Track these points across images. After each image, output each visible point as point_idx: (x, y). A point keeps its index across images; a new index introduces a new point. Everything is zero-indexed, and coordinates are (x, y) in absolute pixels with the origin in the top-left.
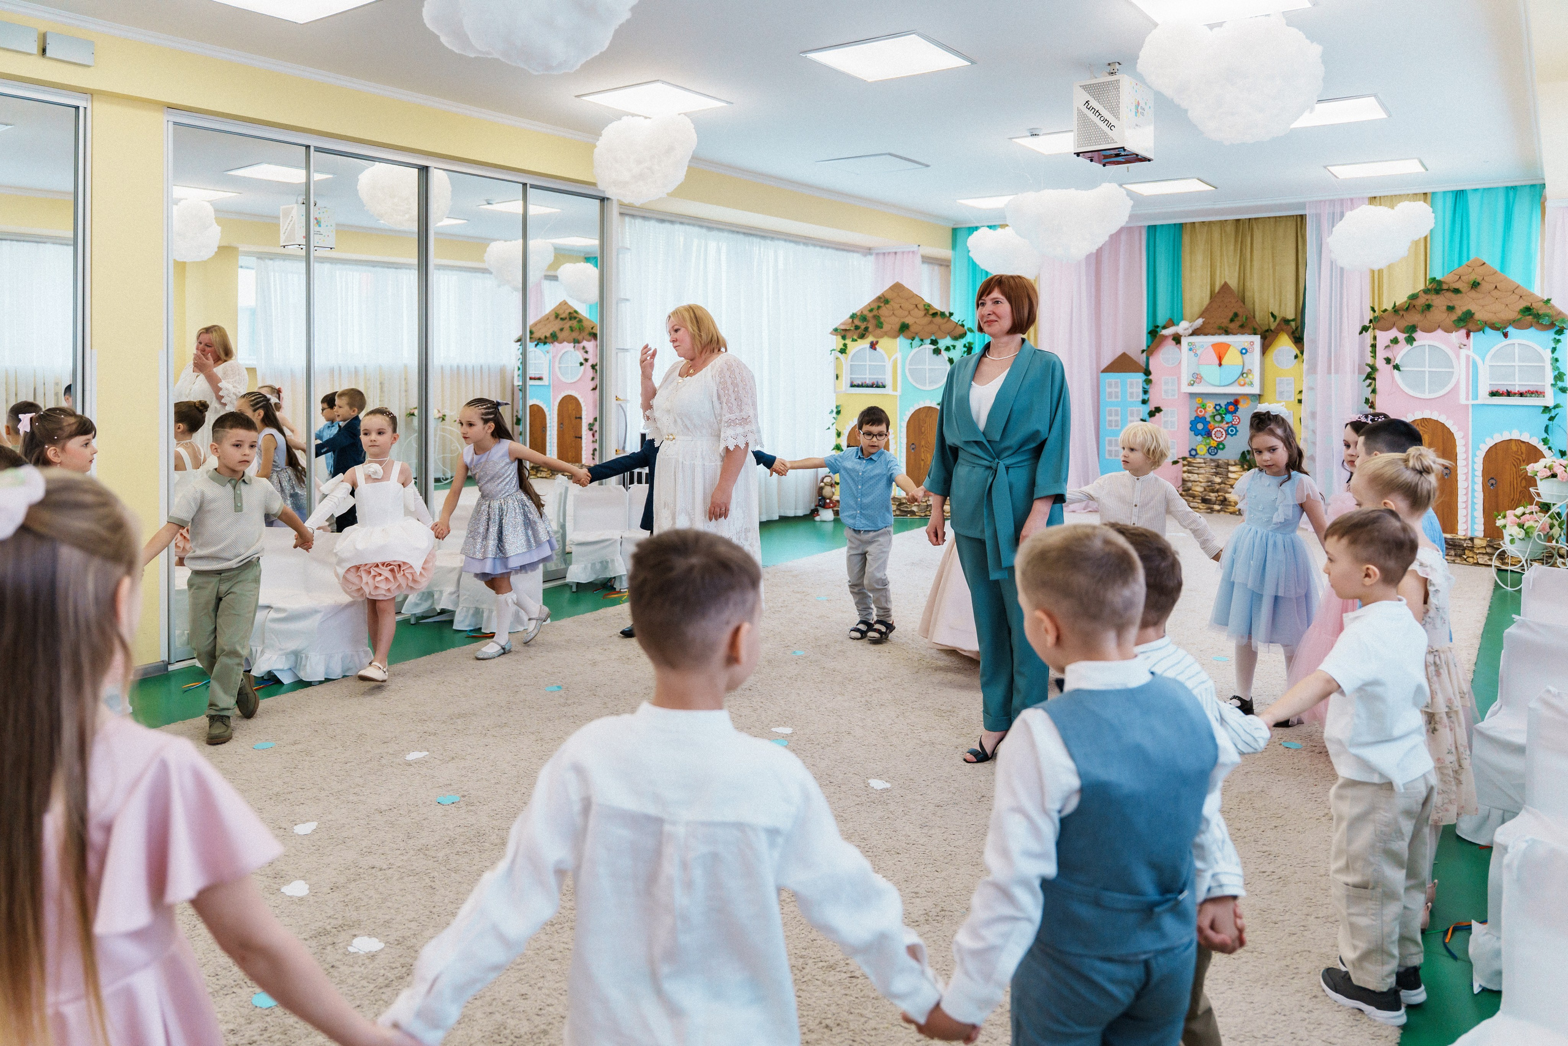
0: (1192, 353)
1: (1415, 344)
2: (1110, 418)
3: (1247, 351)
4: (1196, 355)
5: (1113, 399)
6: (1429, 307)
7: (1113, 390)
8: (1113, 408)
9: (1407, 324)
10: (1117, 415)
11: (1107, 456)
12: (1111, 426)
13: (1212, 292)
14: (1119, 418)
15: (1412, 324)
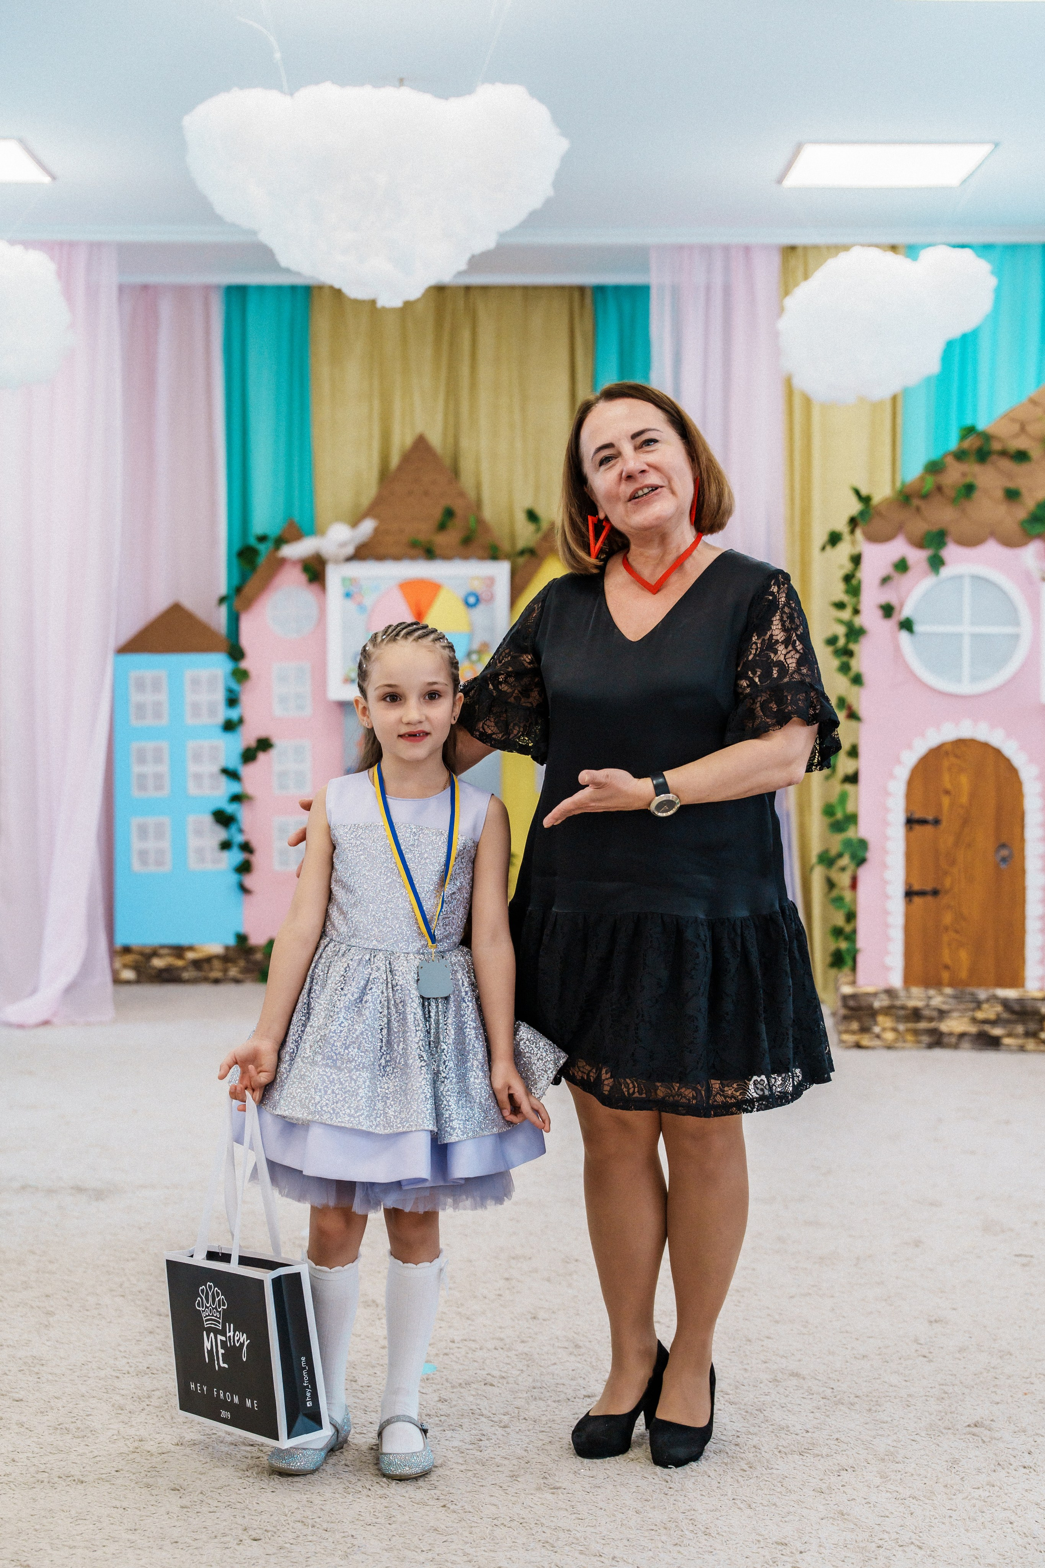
0: (350, 605)
1: (945, 572)
2: (141, 770)
3: (478, 600)
4: (361, 607)
5: (149, 721)
6: (969, 489)
7: (148, 697)
8: (149, 744)
9: (925, 527)
10: (158, 760)
11: (135, 867)
12: (144, 789)
13: (384, 459)
14: (164, 768)
15: (935, 529)
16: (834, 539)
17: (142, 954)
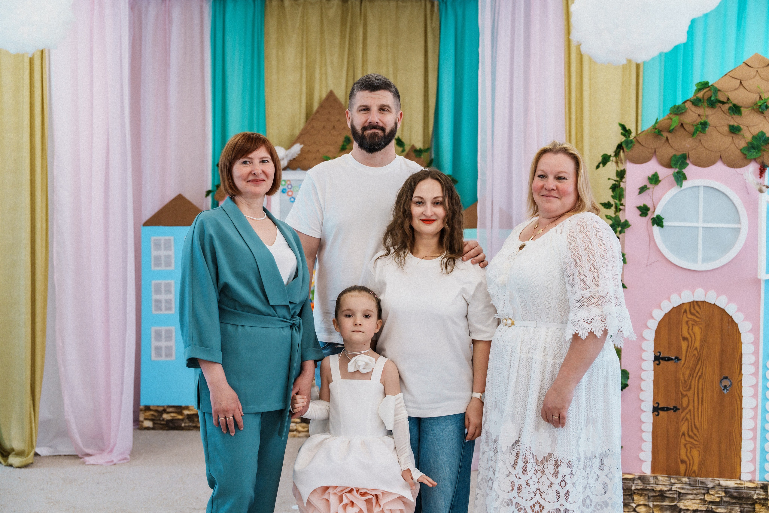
1: (685, 184)
2: (158, 297)
5: (163, 268)
6: (703, 125)
7: (162, 253)
8: (163, 282)
9: (672, 152)
10: (168, 291)
11: (154, 357)
12: (160, 309)
13: (309, 106)
14: (172, 296)
15: (678, 153)
16: (605, 160)
17: (156, 411)
